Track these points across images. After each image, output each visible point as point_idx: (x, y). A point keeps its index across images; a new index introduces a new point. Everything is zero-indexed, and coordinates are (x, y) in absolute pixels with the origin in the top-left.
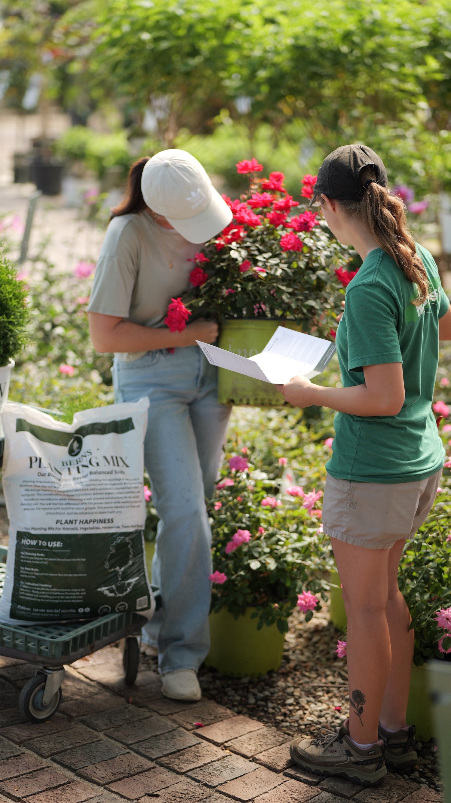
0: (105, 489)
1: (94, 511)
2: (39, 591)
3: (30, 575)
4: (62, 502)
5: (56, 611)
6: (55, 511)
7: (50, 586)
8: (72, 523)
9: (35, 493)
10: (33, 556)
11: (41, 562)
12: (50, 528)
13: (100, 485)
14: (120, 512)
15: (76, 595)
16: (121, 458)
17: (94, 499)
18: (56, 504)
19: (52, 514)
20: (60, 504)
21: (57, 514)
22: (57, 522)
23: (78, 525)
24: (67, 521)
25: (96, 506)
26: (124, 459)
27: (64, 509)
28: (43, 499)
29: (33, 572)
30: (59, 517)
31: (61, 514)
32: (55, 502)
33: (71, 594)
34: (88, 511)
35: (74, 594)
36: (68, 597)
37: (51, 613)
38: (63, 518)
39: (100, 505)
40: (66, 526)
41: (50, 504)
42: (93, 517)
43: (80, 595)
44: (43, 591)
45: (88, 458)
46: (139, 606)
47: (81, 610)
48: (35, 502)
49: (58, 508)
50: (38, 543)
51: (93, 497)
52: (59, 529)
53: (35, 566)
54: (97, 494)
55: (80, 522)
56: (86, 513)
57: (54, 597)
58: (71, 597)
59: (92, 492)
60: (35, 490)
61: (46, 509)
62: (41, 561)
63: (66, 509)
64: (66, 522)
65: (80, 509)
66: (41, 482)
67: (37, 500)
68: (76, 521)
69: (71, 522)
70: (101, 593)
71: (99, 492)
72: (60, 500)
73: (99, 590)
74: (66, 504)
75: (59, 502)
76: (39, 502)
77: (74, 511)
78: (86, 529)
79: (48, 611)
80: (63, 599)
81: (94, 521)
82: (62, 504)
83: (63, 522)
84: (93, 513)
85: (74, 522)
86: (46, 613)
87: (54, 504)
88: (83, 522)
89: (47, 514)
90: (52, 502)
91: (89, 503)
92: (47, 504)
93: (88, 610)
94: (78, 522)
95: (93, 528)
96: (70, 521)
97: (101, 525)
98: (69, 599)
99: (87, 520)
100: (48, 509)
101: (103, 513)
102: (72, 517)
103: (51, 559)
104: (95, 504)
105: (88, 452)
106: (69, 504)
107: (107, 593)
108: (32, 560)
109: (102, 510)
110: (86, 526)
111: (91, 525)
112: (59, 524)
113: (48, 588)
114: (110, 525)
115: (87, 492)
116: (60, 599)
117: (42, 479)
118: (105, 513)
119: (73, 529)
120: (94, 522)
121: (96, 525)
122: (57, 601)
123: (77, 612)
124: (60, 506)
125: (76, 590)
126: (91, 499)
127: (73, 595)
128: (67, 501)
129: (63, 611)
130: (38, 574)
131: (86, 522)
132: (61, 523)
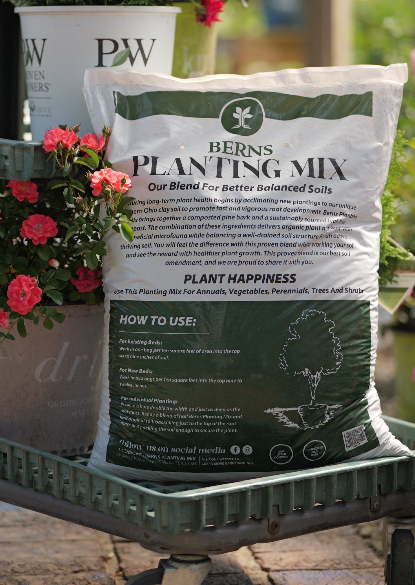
0: (284, 219)
1: (258, 258)
2: (154, 411)
3: (138, 382)
4: (196, 240)
5: (188, 450)
6: (182, 259)
7: (174, 402)
8: (215, 282)
9: (146, 224)
10: (142, 346)
11: (157, 358)
12: (172, 292)
13: (274, 210)
14: (310, 263)
15: (224, 420)
16: (333, 161)
17: (260, 235)
18: (184, 245)
19: (176, 263)
20: (192, 244)
21: (185, 263)
22: (187, 278)
23: (226, 286)
24: (204, 276)
25: (262, 249)
26: (339, 162)
27: (199, 254)
28: (161, 237)
29: (142, 375)
30: (190, 270)
31: (193, 263)
32: (182, 241)
33: (214, 417)
34: (244, 258)
35: (221, 418)
36: (209, 424)
37: (180, 454)
38: (198, 271)
39: (270, 249)
40: (203, 286)
41: (173, 245)
42: (254, 270)
43: (232, 421)
44: (162, 412)
45: (263, 158)
46: (351, 445)
47: (235, 450)
48: (146, 241)
49: (189, 253)
50: (149, 320)
51: (257, 231)
52: (191, 292)
53: (144, 365)
54: (267, 226)
55: (230, 278)
56: (241, 263)
57: (182, 424)
58: (214, 424)
59: (257, 222)
60: (146, 219)
61: (165, 254)
62: (156, 354)
63: (203, 254)
64: (204, 279)
65: (230, 254)
66: (157, 202)
67: (150, 237)
68: (222, 276)
69: (213, 279)
70: (273, 417)
71: (271, 223)
72: (191, 236)
73: (269, 411)
74: (203, 244)
75: (189, 240)
76: (153, 241)
77: (219, 258)
78: (240, 293)
79: (173, 450)
80: (198, 427)
81: (257, 278)
82: (196, 245)
83: (198, 279)
84: (254, 263)
85: (218, 278)
86: (170, 454)
87: (179, 245)
88: (234, 279)
89: (167, 263)
90: (176, 240)
91: (248, 244)
92: (167, 245)
93: (248, 450)
94: (225, 279)
95: (255, 292)
96: (211, 276)
97: (269, 286)
98: (212, 427)
99: (242, 276)
100: (170, 254)
101: (275, 263)
102: (216, 270)
103: (173, 351)
104: (260, 245)
105: (265, 148)
106: (208, 244)
107: (284, 419)
108: (138, 353)
109: (273, 258)
110: (241, 286)
111: (251, 285)
112: (189, 282)
113: (171, 405)
114: (289, 286)
115: (246, 222)
116: (194, 427)
117: (156, 195)
118: (280, 263)
119: (218, 292)
120: (256, 280)
121: (259, 285)
122: (189, 431)
123: (228, 454)
124: (192, 249)
125: (224, 410)
126: (253, 235)
127: (218, 420)
128: (205, 239)
129: (201, 451)
130: (151, 380)
131: (242, 279)
132: (194, 282)
